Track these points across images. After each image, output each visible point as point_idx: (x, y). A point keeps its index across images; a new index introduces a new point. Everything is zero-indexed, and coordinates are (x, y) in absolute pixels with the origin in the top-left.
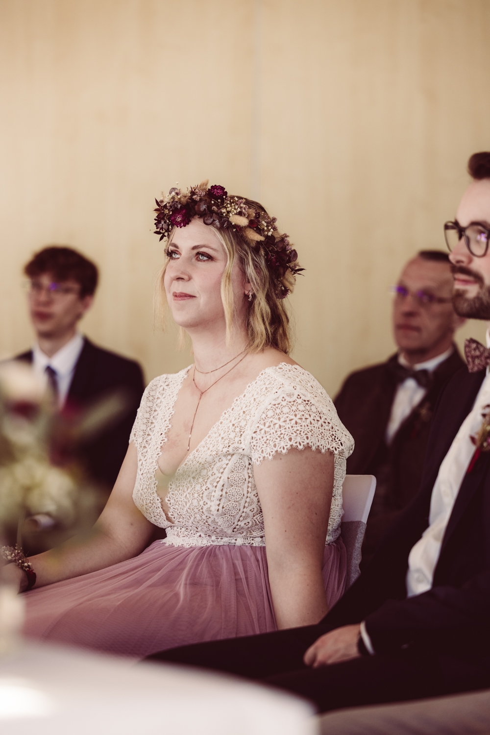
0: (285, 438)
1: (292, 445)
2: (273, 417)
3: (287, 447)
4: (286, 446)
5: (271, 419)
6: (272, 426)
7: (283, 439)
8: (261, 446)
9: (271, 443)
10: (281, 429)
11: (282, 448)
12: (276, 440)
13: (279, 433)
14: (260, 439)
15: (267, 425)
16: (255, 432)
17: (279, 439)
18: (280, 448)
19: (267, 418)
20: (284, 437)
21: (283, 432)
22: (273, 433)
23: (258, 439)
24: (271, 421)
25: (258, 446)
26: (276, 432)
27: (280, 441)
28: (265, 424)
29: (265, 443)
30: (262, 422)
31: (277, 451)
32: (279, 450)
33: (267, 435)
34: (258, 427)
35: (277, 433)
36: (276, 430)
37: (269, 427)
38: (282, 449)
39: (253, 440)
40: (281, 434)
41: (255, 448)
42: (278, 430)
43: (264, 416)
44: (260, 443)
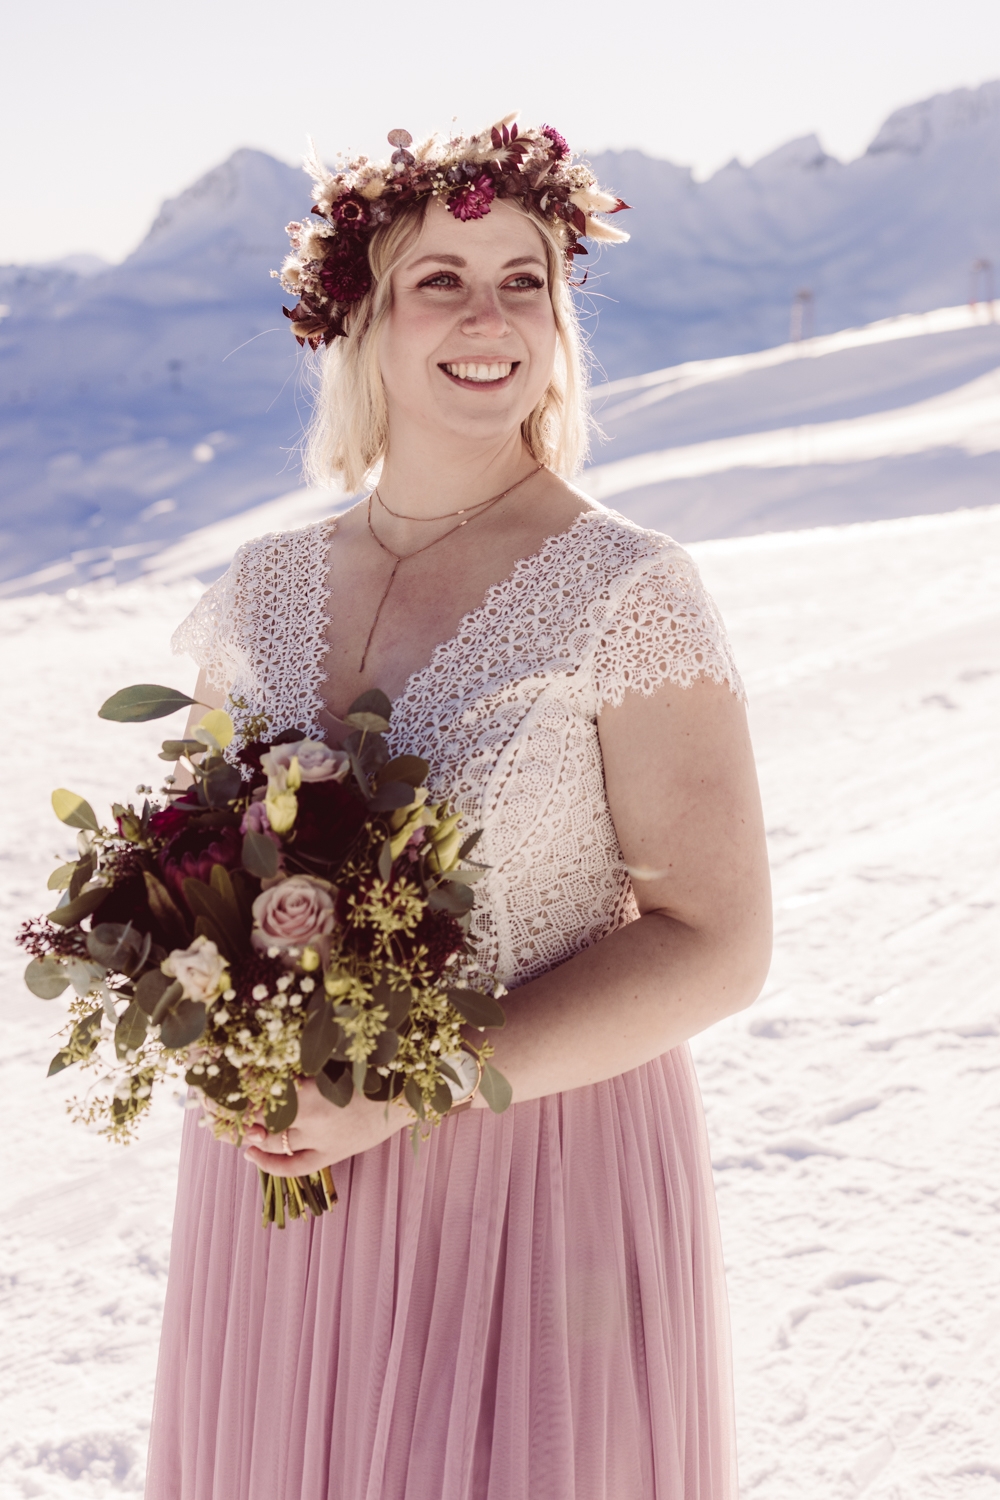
0: (686, 652)
1: (704, 670)
2: (657, 602)
3: (693, 674)
4: (690, 670)
5: (652, 608)
6: (655, 623)
7: (681, 655)
8: (624, 662)
9: (651, 659)
10: (676, 632)
11: (680, 673)
12: (664, 655)
13: (672, 640)
14: (622, 648)
15: (643, 619)
16: (611, 632)
17: (672, 654)
18: (676, 673)
19: (640, 604)
20: (682, 650)
21: (680, 638)
22: (657, 639)
23: (619, 649)
24: (653, 612)
25: (617, 663)
26: (664, 636)
27: (675, 657)
28: (636, 618)
29: (636, 657)
30: (630, 612)
31: (668, 678)
32: (673, 679)
33: (640, 640)
34: (619, 622)
35: (666, 640)
36: (663, 632)
37: (648, 623)
38: (679, 677)
39: (606, 649)
40: (677, 642)
41: (610, 665)
42: (668, 633)
43: (632, 599)
44: (623, 656)
